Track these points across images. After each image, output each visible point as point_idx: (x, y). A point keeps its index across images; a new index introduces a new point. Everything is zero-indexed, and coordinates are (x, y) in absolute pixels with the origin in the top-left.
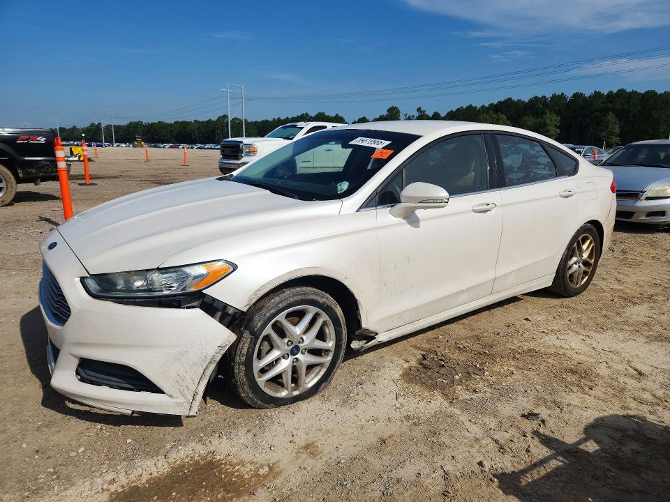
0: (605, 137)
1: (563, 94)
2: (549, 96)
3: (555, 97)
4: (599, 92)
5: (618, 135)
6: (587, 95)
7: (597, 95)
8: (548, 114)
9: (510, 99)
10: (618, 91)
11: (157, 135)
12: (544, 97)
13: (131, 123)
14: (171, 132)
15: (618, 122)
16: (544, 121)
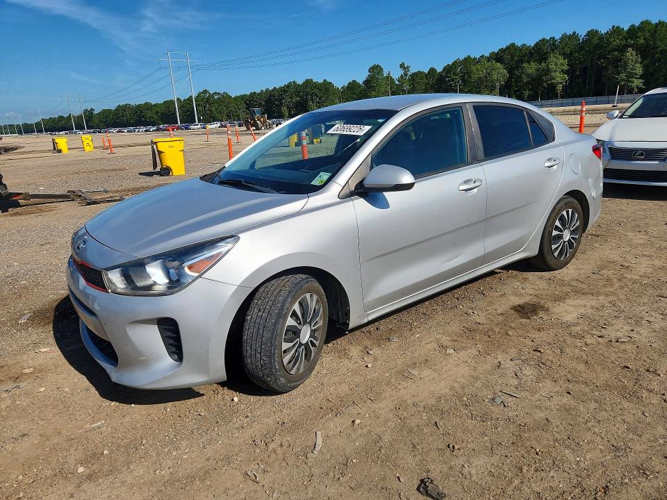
0: (624, 80)
1: (574, 33)
2: (558, 37)
3: (564, 37)
4: (618, 27)
5: (641, 77)
6: (604, 31)
7: (616, 31)
8: (552, 58)
9: (513, 45)
10: (642, 23)
11: (143, 117)
12: (553, 38)
13: (119, 106)
14: (157, 112)
15: (640, 60)
16: (548, 68)
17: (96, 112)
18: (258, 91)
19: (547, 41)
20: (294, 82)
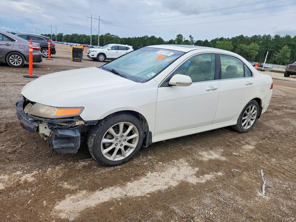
2: (262, 35)
4: (289, 36)
6: (282, 36)
9: (242, 36)
12: (260, 36)
13: (73, 34)
17: (63, 35)
18: (131, 37)
19: (257, 36)
20: (147, 36)
